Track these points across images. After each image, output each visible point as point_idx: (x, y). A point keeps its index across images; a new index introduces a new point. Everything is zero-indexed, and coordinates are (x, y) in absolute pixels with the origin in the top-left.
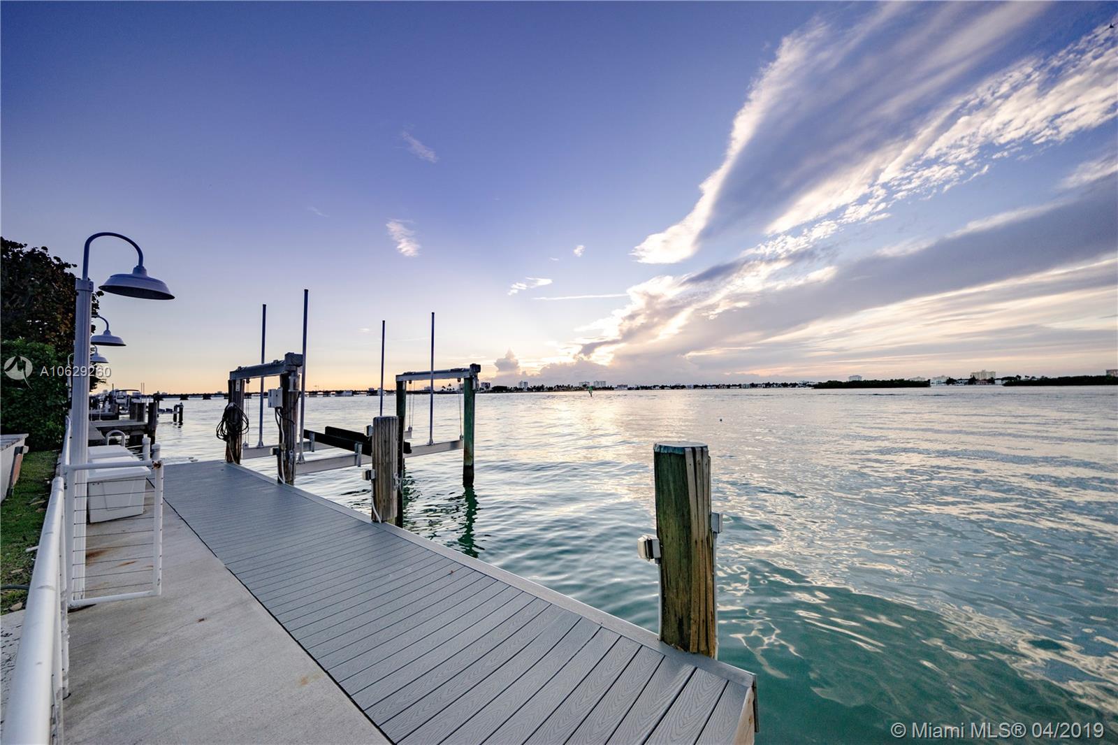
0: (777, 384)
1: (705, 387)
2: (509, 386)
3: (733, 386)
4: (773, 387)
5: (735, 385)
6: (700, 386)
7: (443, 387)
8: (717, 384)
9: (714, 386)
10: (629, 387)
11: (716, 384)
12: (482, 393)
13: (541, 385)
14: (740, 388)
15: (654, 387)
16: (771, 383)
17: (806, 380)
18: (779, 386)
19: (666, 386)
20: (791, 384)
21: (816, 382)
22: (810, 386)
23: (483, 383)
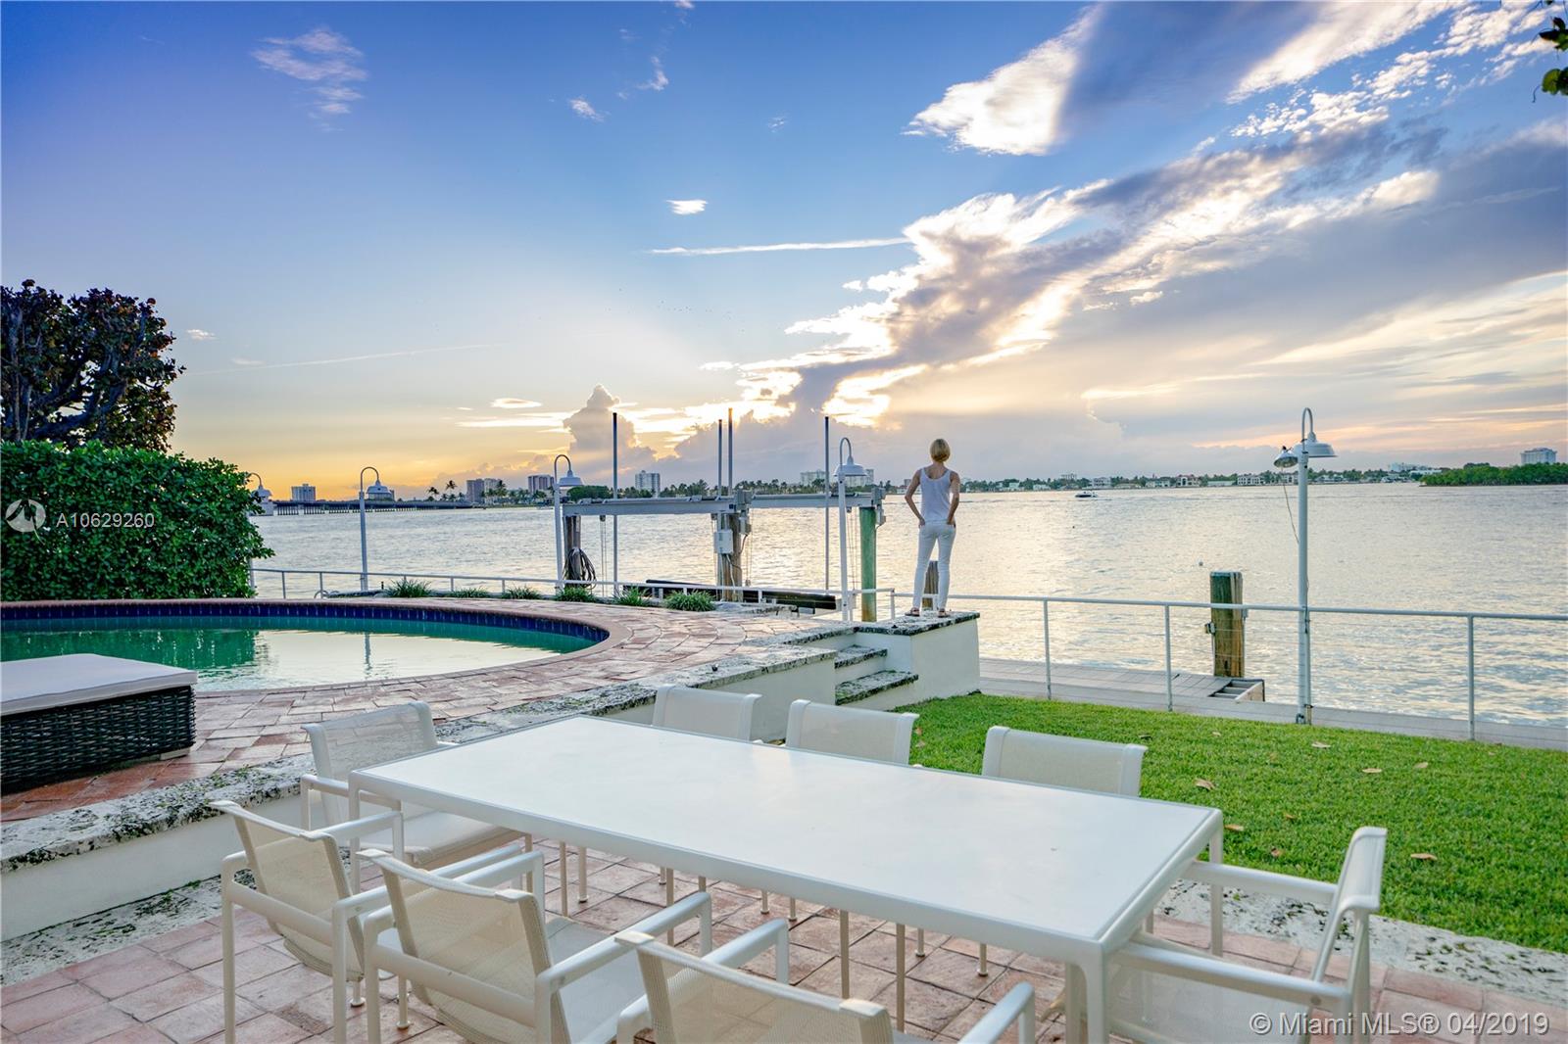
0: (1331, 474)
1: (1143, 483)
3: (1216, 478)
4: (1322, 481)
5: (1222, 478)
6: (1127, 481)
7: (432, 489)
8: (1173, 475)
9: (1164, 479)
12: (539, 505)
13: (696, 482)
14: (1236, 484)
15: (1006, 483)
17: (1406, 465)
18: (1337, 480)
19: (1038, 482)
20: (1369, 473)
22: (1417, 477)
23: (532, 479)
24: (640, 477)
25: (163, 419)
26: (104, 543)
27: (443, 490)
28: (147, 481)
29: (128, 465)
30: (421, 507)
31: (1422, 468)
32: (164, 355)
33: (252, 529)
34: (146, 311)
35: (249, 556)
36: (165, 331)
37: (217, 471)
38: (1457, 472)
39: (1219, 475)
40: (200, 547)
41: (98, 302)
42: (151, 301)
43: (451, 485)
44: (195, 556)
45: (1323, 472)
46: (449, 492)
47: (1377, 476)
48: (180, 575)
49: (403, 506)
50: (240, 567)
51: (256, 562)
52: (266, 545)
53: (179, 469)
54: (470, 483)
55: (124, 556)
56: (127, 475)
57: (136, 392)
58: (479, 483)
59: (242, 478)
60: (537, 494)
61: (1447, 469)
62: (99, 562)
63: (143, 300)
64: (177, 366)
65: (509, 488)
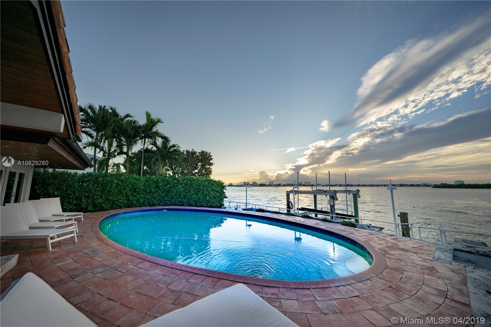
0: (407, 185)
2: (266, 184)
3: (380, 185)
4: (405, 186)
5: (382, 185)
6: (361, 185)
7: (239, 184)
10: (322, 185)
11: (370, 184)
13: (279, 183)
15: (336, 185)
16: (404, 184)
17: (426, 183)
19: (342, 185)
20: (416, 185)
21: (433, 184)
23: (253, 182)
24: (270, 182)
25: (210, 172)
26: (201, 195)
27: (240, 184)
28: (209, 183)
29: (206, 181)
30: (237, 186)
31: (429, 184)
32: (211, 161)
33: (224, 193)
34: (209, 154)
35: (224, 198)
36: (212, 158)
37: (219, 182)
38: (439, 185)
39: (381, 184)
40: (216, 196)
41: (203, 152)
42: (210, 152)
43: (241, 183)
44: (215, 198)
45: (405, 184)
46: (241, 184)
47: (418, 186)
48: (213, 201)
49: (234, 186)
50: (222, 200)
51: (225, 199)
52: (226, 196)
53: (213, 182)
54: (244, 183)
55: (204, 198)
56: (206, 183)
57: (206, 168)
58: (245, 183)
59: (223, 183)
60: (254, 185)
61: (436, 185)
62: (200, 198)
63: (209, 152)
64: (213, 163)
65: (250, 184)
